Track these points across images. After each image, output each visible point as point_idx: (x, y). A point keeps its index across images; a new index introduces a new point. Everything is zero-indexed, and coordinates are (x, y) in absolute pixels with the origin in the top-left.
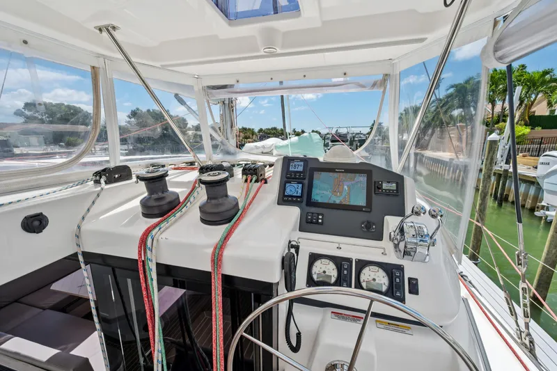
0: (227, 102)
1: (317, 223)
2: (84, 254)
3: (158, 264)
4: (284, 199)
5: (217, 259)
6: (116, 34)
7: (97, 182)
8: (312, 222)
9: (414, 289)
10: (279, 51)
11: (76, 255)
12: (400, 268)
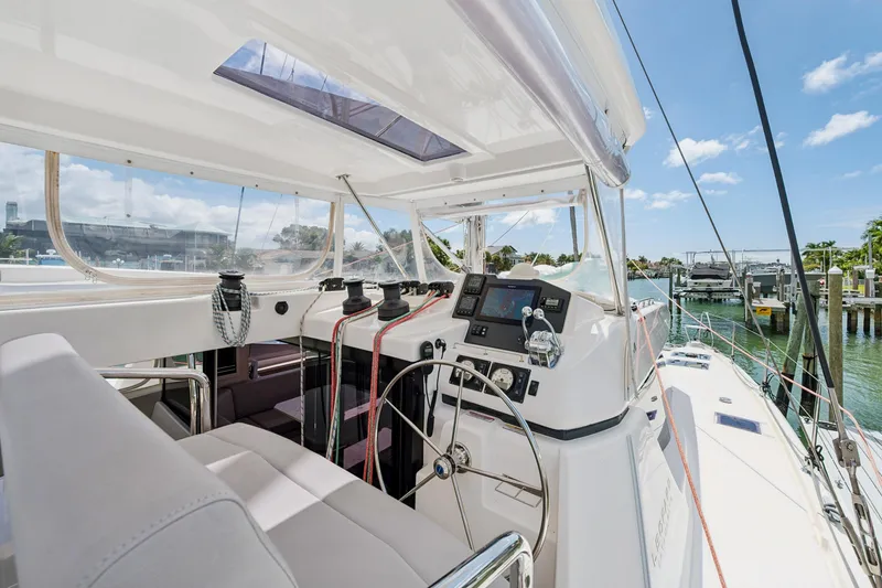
0: (473, 220)
1: (480, 335)
2: (303, 338)
3: (343, 346)
4: (459, 313)
5: (378, 342)
6: (349, 180)
7: (321, 289)
8: (475, 334)
9: (533, 392)
10: (465, 180)
11: (298, 337)
12: (527, 372)
